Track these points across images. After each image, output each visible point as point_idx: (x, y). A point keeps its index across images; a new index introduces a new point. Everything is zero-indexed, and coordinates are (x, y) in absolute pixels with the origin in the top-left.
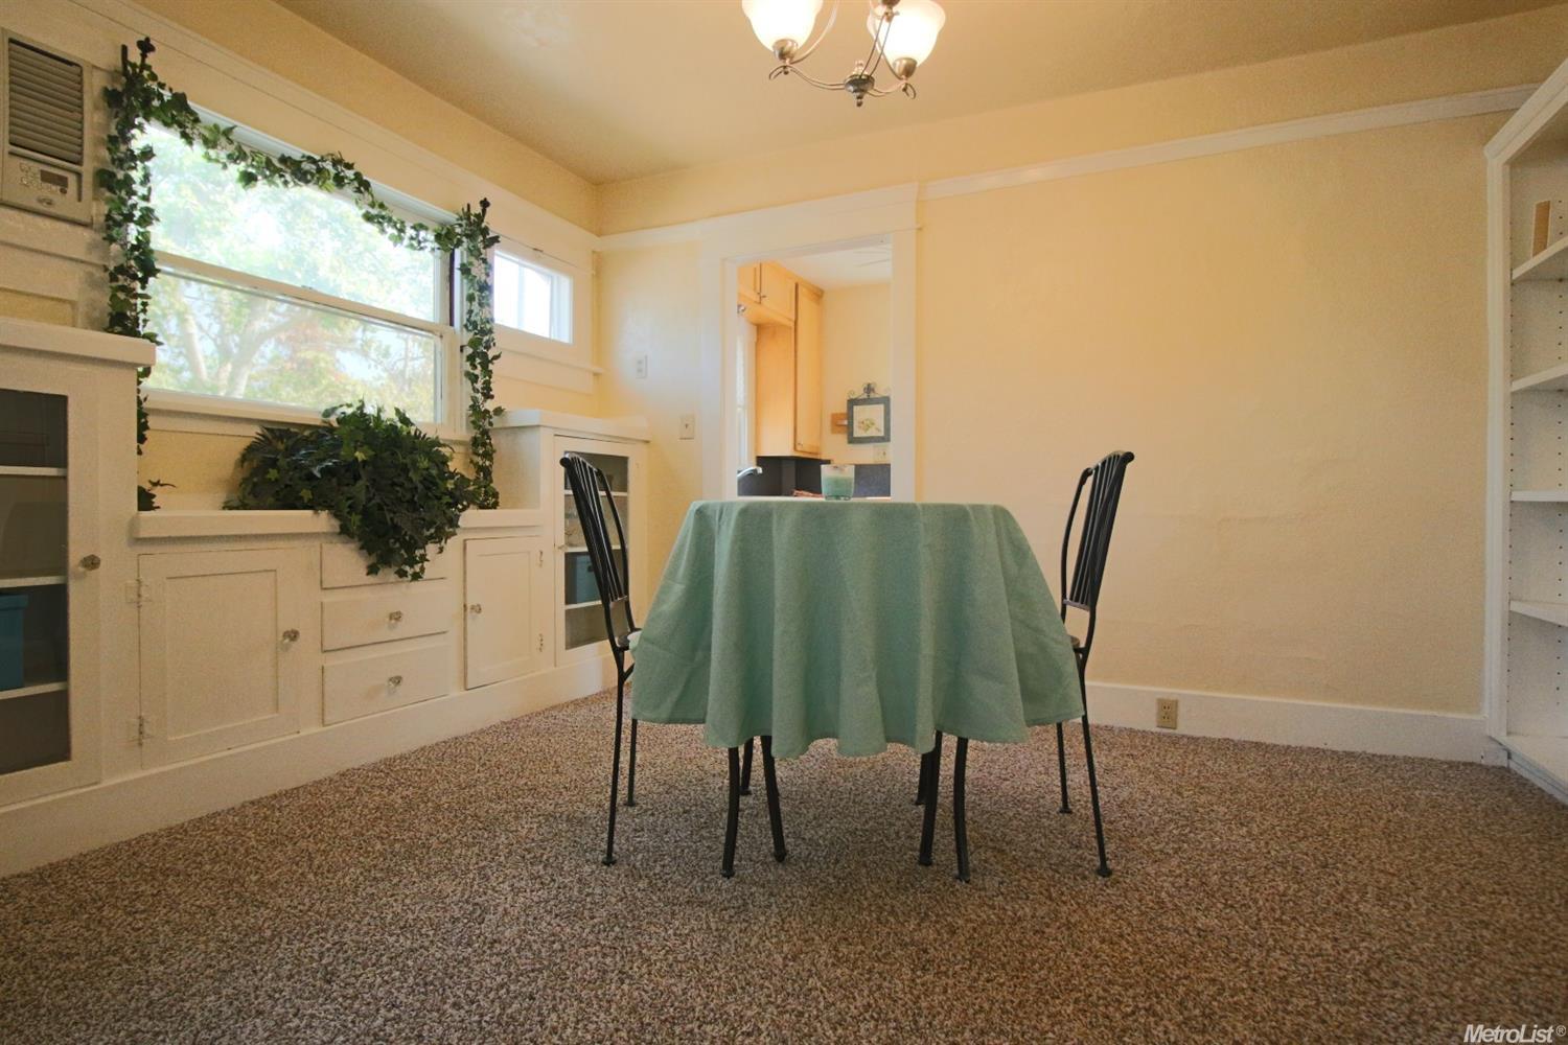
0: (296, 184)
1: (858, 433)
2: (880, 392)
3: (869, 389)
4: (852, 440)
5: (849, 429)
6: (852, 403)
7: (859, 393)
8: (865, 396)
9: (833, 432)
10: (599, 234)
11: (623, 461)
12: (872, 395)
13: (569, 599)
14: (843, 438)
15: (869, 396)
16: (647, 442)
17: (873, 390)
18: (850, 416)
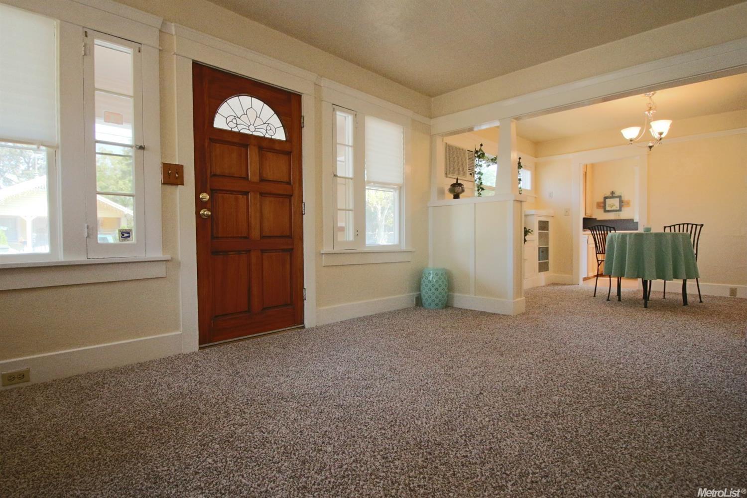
0: (493, 165)
1: (608, 208)
2: (617, 194)
3: (613, 193)
4: (606, 211)
5: (604, 207)
6: (606, 198)
7: (608, 194)
8: (611, 196)
9: (597, 208)
10: (536, 157)
11: (548, 222)
12: (614, 195)
13: (539, 260)
14: (602, 210)
15: (613, 195)
16: (553, 216)
17: (614, 193)
18: (605, 203)
